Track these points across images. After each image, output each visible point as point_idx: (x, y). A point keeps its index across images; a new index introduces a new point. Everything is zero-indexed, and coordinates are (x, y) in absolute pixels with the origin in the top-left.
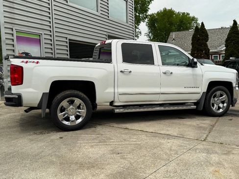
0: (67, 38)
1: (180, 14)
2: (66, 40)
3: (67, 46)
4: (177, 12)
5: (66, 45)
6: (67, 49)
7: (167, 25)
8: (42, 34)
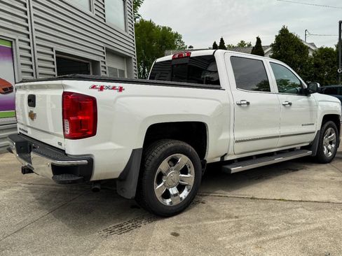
0: (52, 49)
1: (160, 29)
2: (51, 53)
3: (54, 62)
4: (156, 25)
5: (52, 60)
6: (53, 66)
7: (146, 41)
8: (15, 40)
